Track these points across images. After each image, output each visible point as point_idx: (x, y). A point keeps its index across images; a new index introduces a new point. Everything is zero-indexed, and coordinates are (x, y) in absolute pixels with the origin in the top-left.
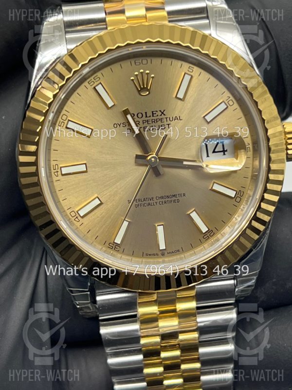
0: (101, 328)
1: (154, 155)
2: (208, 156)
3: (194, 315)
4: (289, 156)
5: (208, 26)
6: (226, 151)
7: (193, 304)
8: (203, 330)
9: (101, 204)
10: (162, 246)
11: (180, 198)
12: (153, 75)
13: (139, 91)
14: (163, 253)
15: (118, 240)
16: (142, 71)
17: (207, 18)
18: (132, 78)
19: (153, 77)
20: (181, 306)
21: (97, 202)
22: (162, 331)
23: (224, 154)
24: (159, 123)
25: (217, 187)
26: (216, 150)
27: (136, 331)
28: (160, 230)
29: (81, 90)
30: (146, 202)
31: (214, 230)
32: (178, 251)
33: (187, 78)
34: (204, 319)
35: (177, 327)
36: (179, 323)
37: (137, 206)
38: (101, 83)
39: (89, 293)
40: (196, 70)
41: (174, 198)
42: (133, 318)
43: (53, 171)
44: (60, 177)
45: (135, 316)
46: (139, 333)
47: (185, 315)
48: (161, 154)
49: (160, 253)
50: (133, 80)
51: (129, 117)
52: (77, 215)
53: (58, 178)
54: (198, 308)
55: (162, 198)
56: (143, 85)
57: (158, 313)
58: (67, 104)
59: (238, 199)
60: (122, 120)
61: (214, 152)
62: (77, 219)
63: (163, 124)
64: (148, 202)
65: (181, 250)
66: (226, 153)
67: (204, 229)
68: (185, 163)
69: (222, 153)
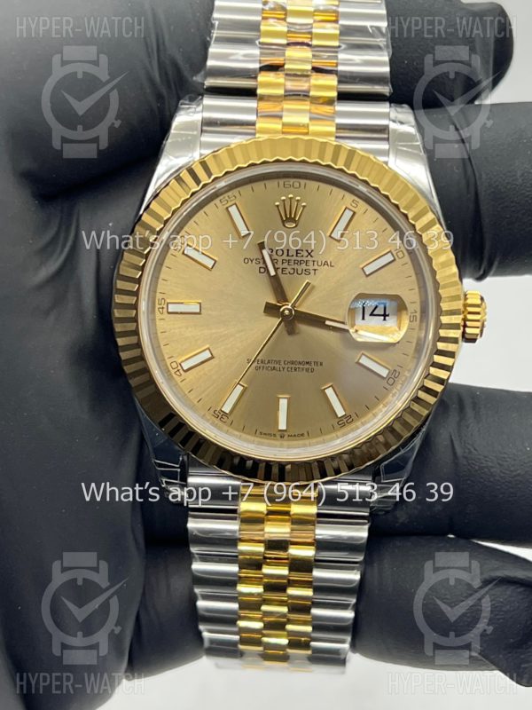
0: (190, 519)
1: (289, 307)
2: (363, 318)
3: (312, 523)
4: (467, 336)
5: (386, 153)
6: (388, 315)
7: (313, 510)
8: (321, 545)
9: (212, 357)
10: (282, 425)
11: (315, 367)
12: (304, 204)
13: (283, 222)
14: (282, 434)
15: (227, 409)
16: (291, 196)
17: (388, 139)
18: (277, 203)
19: (304, 207)
20: (296, 509)
21: (207, 355)
22: (267, 537)
23: (385, 319)
24: (304, 266)
25: (364, 361)
26: (375, 313)
27: (234, 532)
28: (283, 403)
29: (209, 208)
30: (270, 365)
31: (354, 416)
32: (302, 435)
33: (348, 214)
34: (325, 532)
35: (288, 535)
36: (292, 530)
37: (257, 368)
38: (235, 204)
39: (179, 470)
40: (363, 206)
41: (307, 366)
42: (231, 514)
43: (157, 306)
44: (165, 315)
45: (234, 511)
46: (237, 535)
47: (300, 521)
48: (300, 305)
49: (278, 434)
50: (278, 206)
51: (265, 252)
52: (179, 368)
53: (162, 317)
54: (319, 515)
55: (293, 363)
56: (290, 215)
57: (266, 512)
58: (188, 224)
59: (391, 381)
60: (256, 255)
61: (372, 314)
62: (178, 373)
63: (307, 267)
64: (273, 366)
65: (306, 434)
66: (387, 318)
67: (340, 412)
68: (328, 323)
69: (382, 318)
